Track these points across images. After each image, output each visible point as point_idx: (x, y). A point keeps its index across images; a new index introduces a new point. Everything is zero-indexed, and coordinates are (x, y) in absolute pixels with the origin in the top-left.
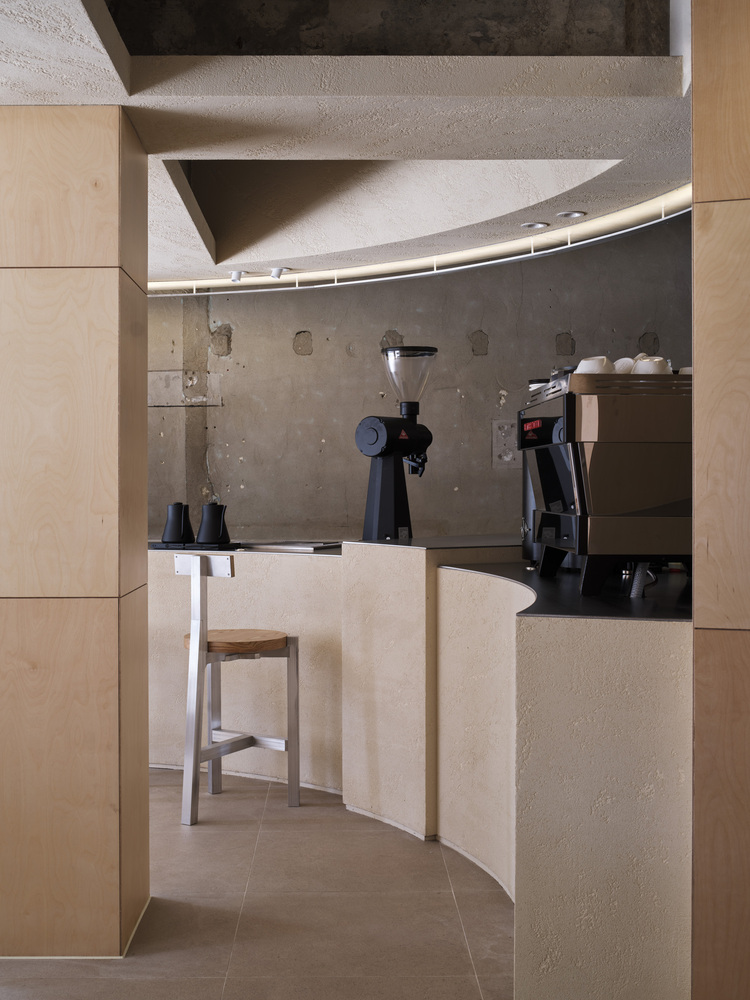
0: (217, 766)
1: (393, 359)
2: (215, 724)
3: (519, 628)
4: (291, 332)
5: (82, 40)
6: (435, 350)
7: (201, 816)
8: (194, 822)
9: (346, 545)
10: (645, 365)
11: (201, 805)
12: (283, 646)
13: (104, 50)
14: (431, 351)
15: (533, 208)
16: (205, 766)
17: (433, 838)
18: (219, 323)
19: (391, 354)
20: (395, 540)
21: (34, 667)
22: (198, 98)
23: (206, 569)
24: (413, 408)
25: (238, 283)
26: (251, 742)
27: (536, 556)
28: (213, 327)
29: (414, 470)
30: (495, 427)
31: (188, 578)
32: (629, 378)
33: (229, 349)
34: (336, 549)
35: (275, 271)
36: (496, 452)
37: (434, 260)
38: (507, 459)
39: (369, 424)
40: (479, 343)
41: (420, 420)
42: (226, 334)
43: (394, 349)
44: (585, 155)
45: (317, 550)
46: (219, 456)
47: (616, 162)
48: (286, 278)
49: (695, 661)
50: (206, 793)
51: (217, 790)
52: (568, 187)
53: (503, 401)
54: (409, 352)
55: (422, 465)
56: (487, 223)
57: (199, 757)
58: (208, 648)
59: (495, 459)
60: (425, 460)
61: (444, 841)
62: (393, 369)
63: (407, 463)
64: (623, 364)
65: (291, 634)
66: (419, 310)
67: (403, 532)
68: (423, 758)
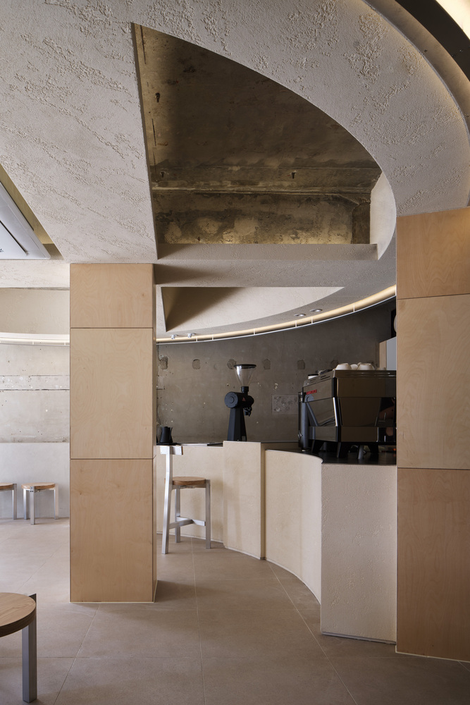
0: (178, 532)
1: (239, 369)
2: (178, 515)
3: (322, 469)
4: (191, 360)
5: (147, 236)
6: (255, 366)
7: (170, 550)
8: (167, 553)
9: (225, 442)
10: (364, 367)
11: (169, 546)
12: (203, 483)
13: (154, 240)
14: (253, 366)
15: (301, 308)
16: (173, 532)
17: (264, 558)
18: (163, 356)
19: (238, 367)
20: (241, 440)
21: (119, 486)
22: (185, 261)
23: (172, 452)
24: (246, 389)
25: (174, 339)
26: (191, 522)
27: (304, 446)
28: (160, 358)
29: (247, 414)
30: (273, 398)
31: (165, 455)
32: (358, 372)
33: (167, 367)
34: (221, 445)
35: (189, 335)
36: (273, 408)
37: (254, 330)
38: (278, 410)
39: (230, 395)
40: (267, 365)
41: (249, 394)
42: (166, 360)
43: (239, 365)
44: (330, 285)
45: (208, 445)
46: (163, 409)
47: (341, 288)
48: (193, 338)
49: (398, 481)
50: (173, 541)
51: (179, 541)
52: (318, 299)
53: (276, 388)
54: (245, 366)
55: (250, 412)
56: (281, 314)
57: (169, 527)
58: (173, 483)
59: (273, 410)
60: (251, 410)
61: (268, 560)
62: (238, 374)
63: (245, 411)
64: (354, 366)
65: (207, 479)
66: (243, 351)
67: (244, 438)
68: (260, 527)
